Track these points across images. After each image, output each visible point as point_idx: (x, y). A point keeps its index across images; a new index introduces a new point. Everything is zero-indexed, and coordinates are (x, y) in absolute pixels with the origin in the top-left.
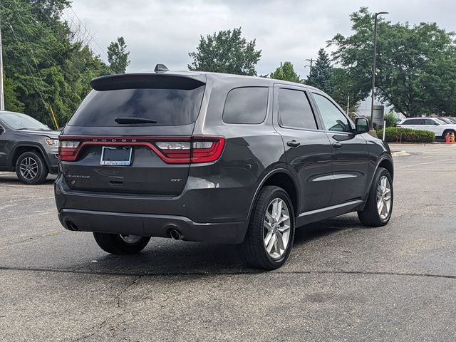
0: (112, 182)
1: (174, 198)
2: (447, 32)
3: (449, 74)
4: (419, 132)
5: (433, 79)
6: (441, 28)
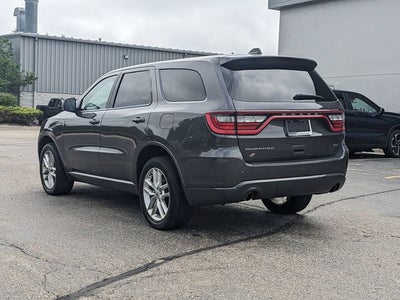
0: (294, 151)
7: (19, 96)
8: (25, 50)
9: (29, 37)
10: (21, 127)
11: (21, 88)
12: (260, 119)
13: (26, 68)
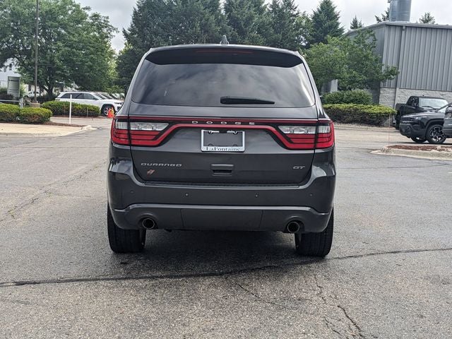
0: (214, 171)
1: (301, 187)
2: (81, 7)
3: (88, 49)
4: (85, 107)
5: (73, 53)
6: (77, 3)
7: (379, 93)
8: (390, 41)
9: (396, 26)
10: (371, 128)
11: (382, 84)
12: (160, 127)
13: (388, 61)
